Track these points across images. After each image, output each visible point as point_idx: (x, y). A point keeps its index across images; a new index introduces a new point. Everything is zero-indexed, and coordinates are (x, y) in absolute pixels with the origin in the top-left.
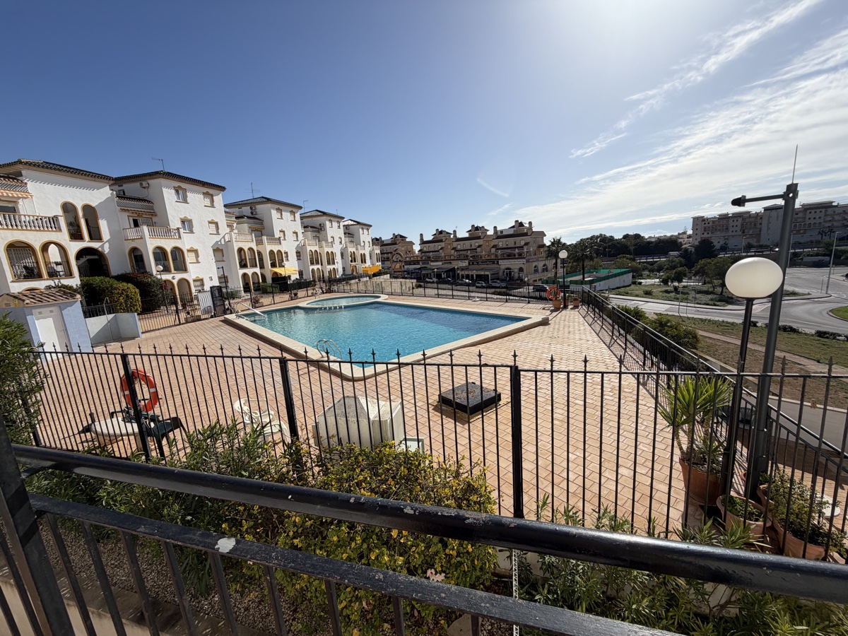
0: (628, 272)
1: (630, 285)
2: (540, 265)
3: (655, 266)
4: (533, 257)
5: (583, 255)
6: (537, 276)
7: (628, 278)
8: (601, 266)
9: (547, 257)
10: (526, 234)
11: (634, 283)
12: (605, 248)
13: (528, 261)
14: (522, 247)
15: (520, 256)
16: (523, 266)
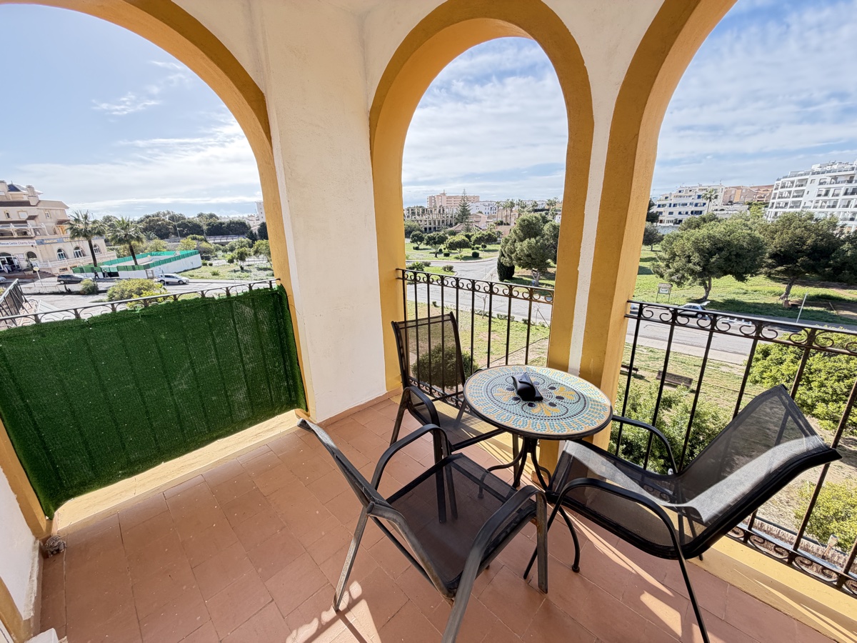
0: (196, 254)
1: (200, 267)
2: (69, 248)
3: (227, 246)
4: (49, 236)
5: (126, 235)
6: (65, 263)
7: (197, 260)
8: (164, 247)
9: (73, 238)
10: (27, 204)
11: (205, 264)
12: (175, 227)
13: (41, 243)
14: (25, 222)
15: (24, 235)
16: (33, 250)
